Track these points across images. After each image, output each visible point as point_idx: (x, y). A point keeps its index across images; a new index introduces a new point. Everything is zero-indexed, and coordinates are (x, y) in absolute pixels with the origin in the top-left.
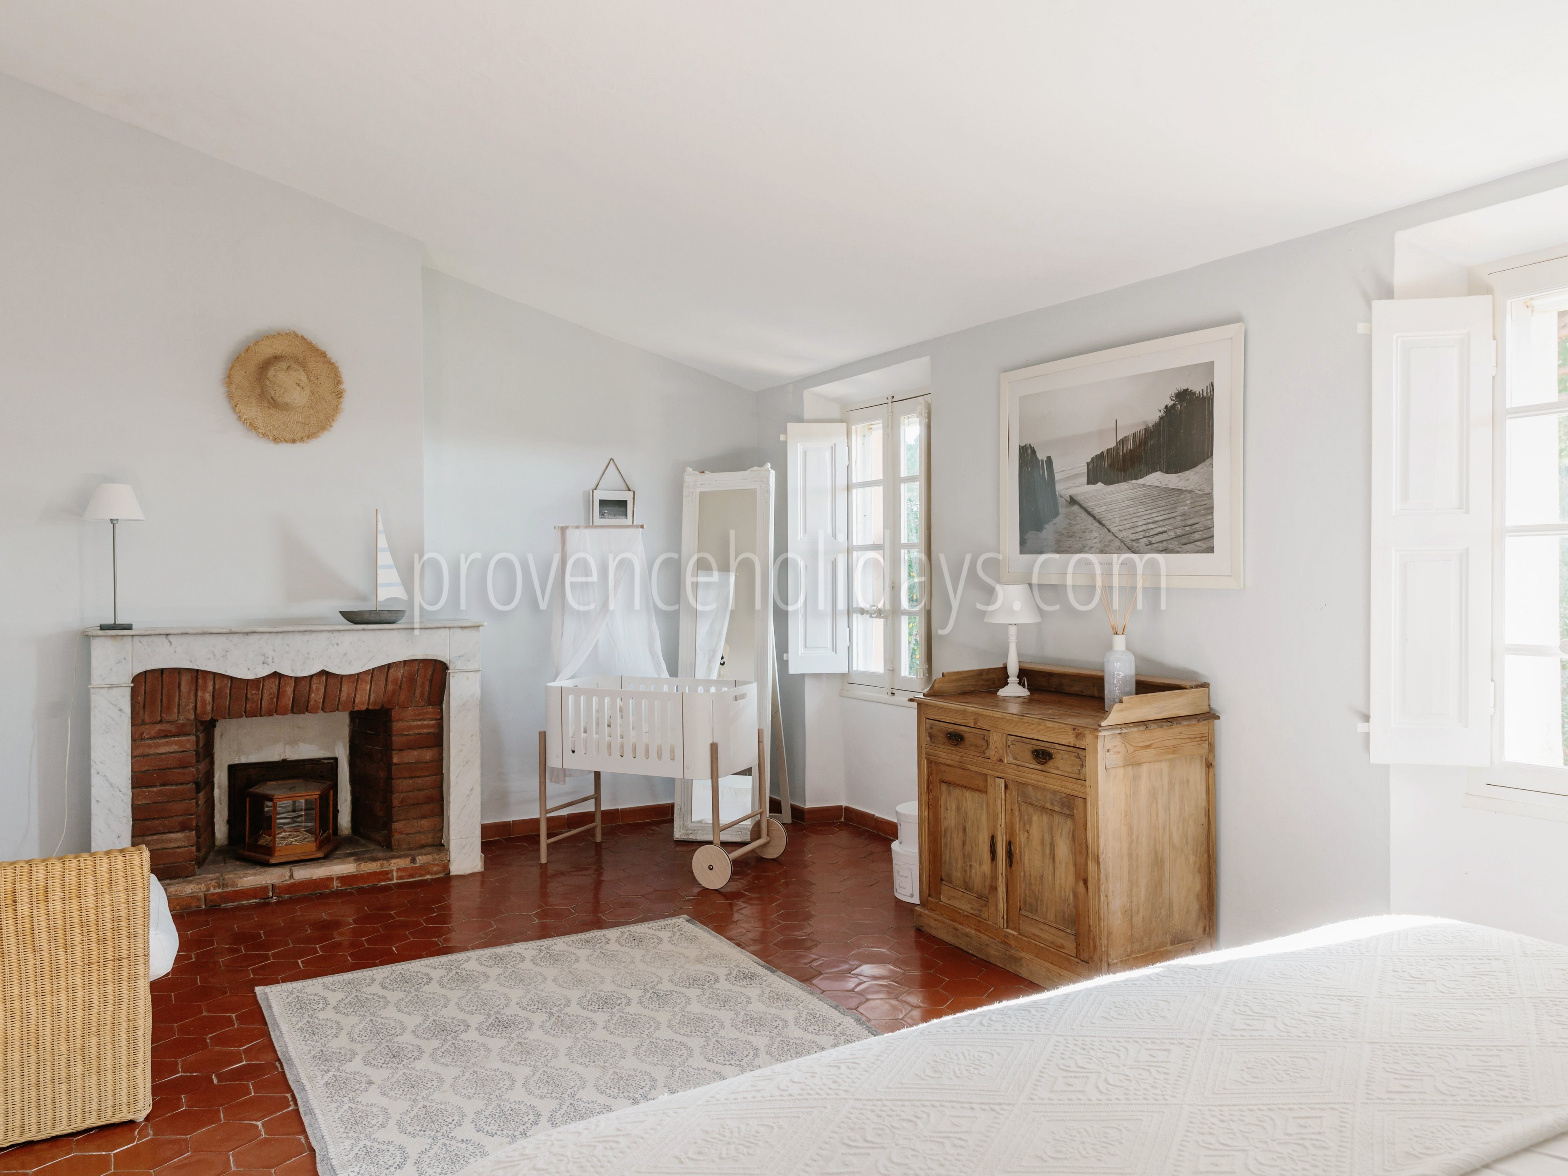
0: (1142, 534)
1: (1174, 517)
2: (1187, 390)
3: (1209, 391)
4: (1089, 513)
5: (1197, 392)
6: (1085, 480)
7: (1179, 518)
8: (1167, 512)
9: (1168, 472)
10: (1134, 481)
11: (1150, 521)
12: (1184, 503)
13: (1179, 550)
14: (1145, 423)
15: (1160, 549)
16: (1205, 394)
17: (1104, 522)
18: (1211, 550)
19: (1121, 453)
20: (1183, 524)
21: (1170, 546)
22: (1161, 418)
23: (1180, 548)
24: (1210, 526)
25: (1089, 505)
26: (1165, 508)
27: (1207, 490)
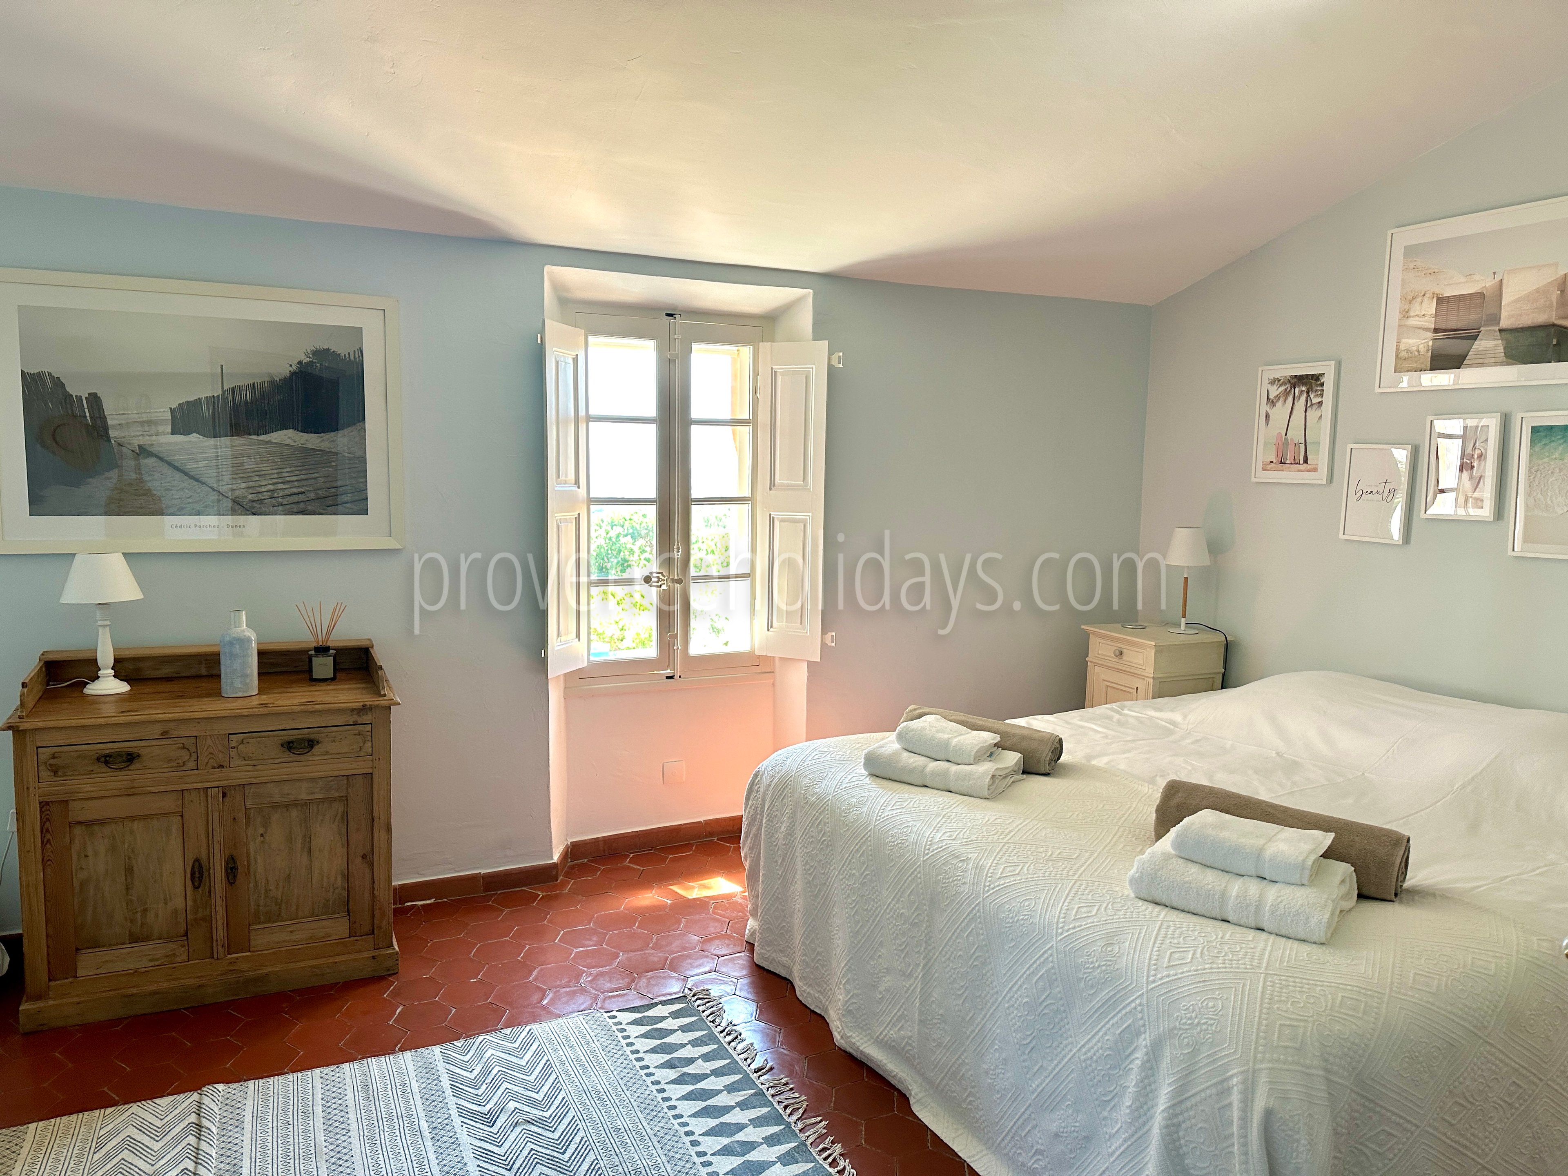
0: (266, 495)
1: (315, 478)
2: (328, 350)
3: (357, 356)
4: (177, 468)
5: (342, 355)
6: (169, 429)
7: (321, 480)
8: (303, 472)
9: (305, 430)
10: (254, 437)
11: (280, 481)
12: (328, 465)
13: (323, 512)
14: (270, 375)
15: (295, 510)
16: (352, 357)
17: (204, 479)
18: (365, 512)
19: (230, 404)
20: (328, 485)
21: (310, 508)
22: (293, 374)
23: (324, 509)
24: (362, 489)
25: (177, 458)
26: (300, 468)
27: (359, 453)
